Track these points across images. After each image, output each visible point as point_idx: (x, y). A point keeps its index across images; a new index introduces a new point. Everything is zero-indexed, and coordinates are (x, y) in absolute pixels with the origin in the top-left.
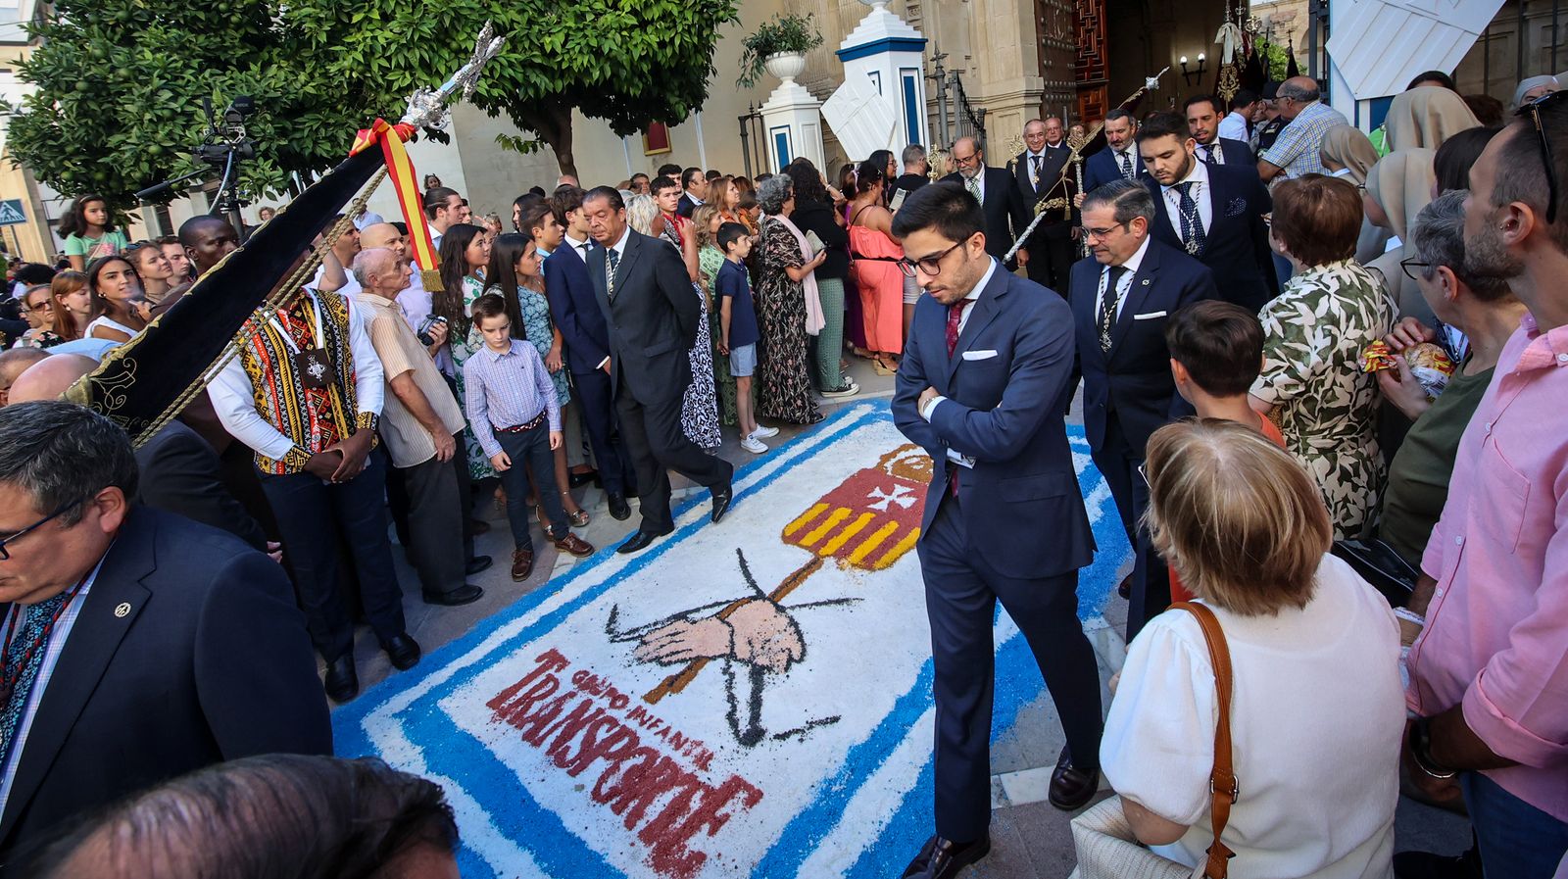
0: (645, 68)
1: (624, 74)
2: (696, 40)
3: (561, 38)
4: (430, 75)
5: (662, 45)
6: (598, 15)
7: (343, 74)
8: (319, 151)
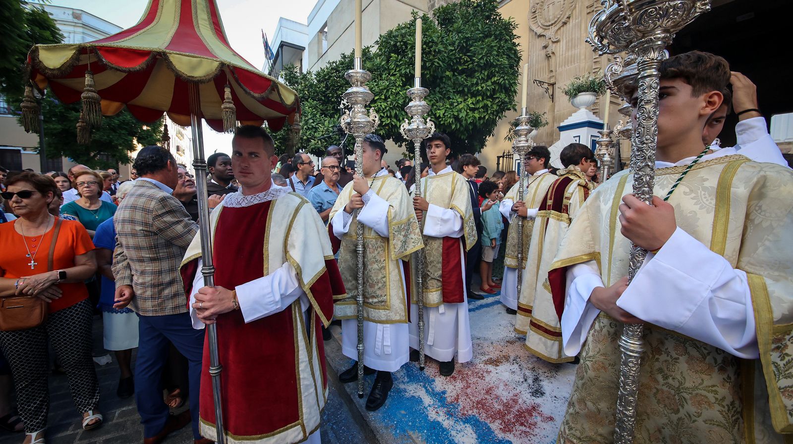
2: (494, 117)
3: (443, 111)
5: (480, 118)
6: (459, 103)
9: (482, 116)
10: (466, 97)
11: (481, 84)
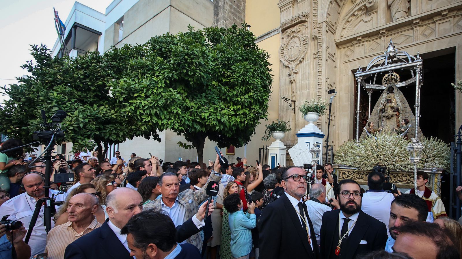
0: (234, 128)
1: (226, 129)
2: (252, 123)
3: (208, 114)
4: (158, 118)
5: (241, 122)
6: (222, 109)
7: (126, 113)
8: (111, 138)
9: (243, 121)
10: (229, 105)
11: (241, 96)
